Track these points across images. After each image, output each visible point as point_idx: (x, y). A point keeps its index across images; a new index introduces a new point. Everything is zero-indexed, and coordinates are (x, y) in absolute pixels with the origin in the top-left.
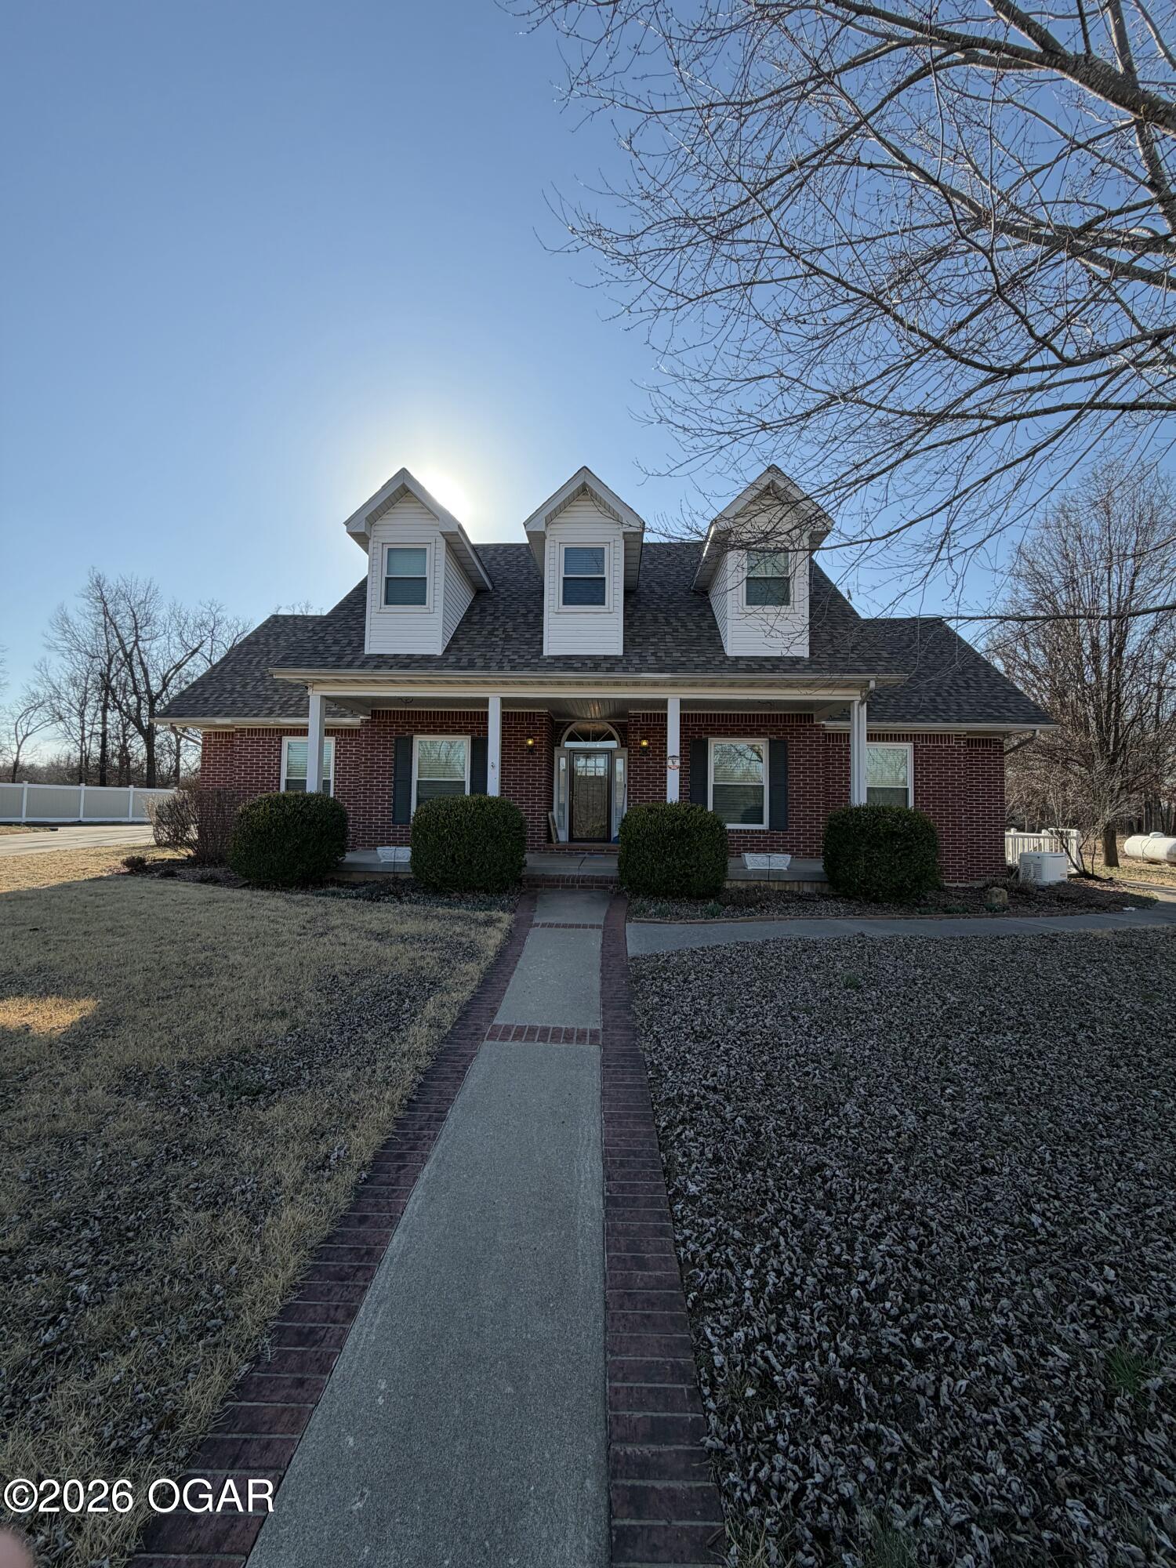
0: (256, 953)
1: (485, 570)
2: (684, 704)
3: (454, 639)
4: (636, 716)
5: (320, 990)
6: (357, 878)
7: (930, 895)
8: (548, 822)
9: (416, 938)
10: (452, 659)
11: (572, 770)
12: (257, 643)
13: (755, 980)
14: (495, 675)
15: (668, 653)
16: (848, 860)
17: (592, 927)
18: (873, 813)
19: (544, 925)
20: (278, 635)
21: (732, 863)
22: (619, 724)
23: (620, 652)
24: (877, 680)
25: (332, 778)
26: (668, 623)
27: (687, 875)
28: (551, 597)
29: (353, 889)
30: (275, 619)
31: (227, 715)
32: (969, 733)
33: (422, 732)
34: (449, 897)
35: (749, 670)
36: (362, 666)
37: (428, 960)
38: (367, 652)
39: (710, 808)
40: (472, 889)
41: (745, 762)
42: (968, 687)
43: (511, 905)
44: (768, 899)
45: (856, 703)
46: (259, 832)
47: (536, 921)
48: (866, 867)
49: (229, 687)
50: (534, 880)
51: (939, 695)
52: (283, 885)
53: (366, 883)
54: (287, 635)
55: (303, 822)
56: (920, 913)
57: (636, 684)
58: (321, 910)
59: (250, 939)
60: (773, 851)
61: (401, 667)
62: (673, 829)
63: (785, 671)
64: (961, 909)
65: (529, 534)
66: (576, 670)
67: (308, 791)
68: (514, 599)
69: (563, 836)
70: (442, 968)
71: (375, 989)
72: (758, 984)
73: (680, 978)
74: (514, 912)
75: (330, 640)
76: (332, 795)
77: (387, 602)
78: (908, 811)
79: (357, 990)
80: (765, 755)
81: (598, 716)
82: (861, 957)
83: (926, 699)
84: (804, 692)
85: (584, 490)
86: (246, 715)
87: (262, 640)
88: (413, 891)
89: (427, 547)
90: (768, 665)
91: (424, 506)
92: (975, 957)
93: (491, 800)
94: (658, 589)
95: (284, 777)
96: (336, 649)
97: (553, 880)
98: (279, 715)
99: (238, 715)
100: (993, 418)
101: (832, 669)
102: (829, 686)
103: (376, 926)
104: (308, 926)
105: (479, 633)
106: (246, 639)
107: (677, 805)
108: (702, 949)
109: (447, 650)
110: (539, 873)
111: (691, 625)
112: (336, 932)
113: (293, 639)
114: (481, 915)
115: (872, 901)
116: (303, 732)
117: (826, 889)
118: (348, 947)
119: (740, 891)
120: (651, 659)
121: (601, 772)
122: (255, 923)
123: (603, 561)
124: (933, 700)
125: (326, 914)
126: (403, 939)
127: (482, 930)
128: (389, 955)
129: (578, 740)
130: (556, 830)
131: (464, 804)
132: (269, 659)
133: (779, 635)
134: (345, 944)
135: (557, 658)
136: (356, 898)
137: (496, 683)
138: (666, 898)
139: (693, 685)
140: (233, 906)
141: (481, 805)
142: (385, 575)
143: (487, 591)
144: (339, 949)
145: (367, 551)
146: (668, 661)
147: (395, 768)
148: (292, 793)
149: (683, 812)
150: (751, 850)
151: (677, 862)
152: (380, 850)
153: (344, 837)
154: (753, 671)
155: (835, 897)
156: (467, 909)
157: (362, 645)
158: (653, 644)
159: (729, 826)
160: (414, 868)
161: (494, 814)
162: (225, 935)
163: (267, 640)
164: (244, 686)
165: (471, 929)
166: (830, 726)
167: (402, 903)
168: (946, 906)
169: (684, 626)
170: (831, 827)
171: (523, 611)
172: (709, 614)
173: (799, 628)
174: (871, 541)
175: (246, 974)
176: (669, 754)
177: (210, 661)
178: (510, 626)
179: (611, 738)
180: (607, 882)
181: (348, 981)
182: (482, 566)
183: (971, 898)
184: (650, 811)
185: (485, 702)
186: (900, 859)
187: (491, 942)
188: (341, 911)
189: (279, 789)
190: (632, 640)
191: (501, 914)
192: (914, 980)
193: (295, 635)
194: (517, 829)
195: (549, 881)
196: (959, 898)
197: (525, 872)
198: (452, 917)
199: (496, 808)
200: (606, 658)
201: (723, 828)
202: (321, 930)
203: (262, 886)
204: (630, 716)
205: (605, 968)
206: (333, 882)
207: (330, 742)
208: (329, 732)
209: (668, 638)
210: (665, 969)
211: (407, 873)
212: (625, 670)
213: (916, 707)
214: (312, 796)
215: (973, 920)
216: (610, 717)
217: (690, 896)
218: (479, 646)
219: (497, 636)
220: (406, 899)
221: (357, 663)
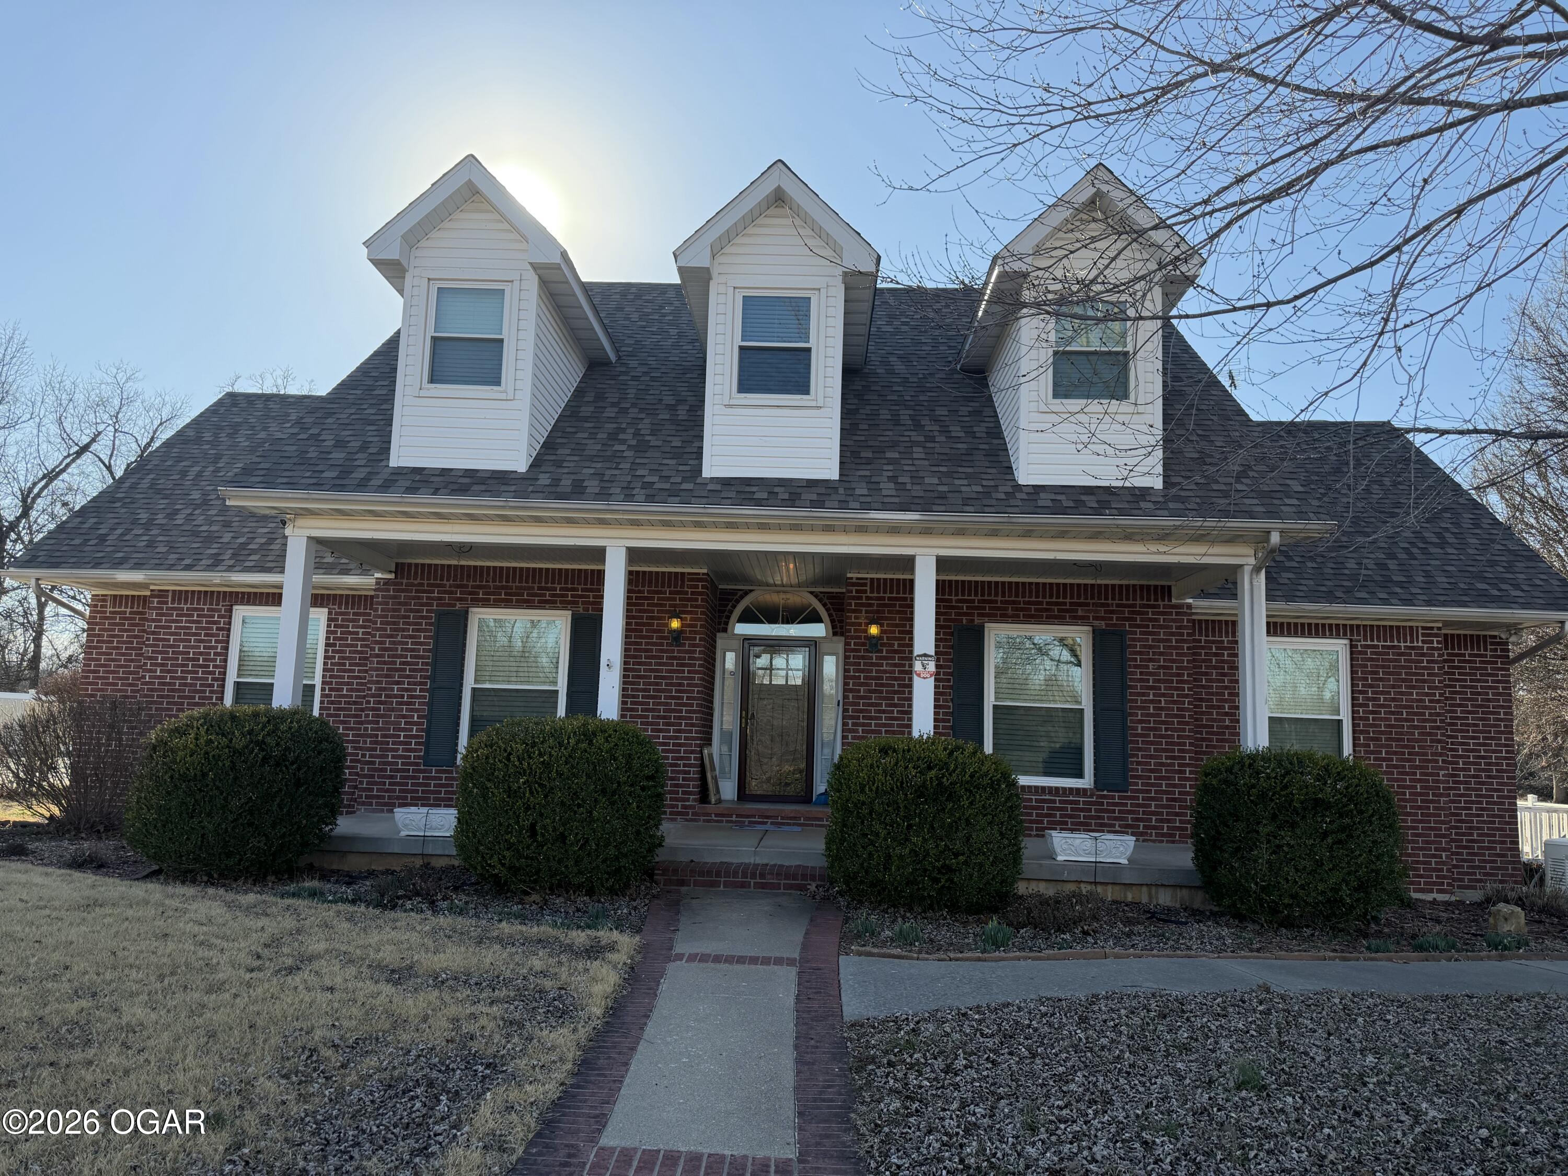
0: (171, 1003)
1: (604, 327)
2: (943, 564)
3: (549, 446)
4: (861, 582)
5: (286, 1076)
6: (354, 864)
7: (1386, 914)
8: (702, 765)
9: (462, 979)
10: (544, 479)
11: (746, 674)
12: (198, 440)
13: (1074, 1070)
14: (620, 508)
15: (916, 478)
16: (1238, 849)
17: (779, 961)
18: (1280, 764)
19: (692, 958)
20: (236, 428)
21: (1030, 846)
22: (831, 596)
23: (835, 475)
24: (1282, 532)
25: (318, 681)
26: (918, 426)
27: (948, 869)
28: (719, 379)
29: (349, 884)
30: (232, 401)
31: (138, 566)
32: (1447, 624)
33: (486, 603)
34: (521, 902)
35: (1057, 509)
36: (385, 487)
37: (483, 1021)
38: (394, 462)
39: (988, 748)
40: (562, 886)
41: (1048, 664)
42: (1443, 544)
43: (634, 918)
44: (1095, 918)
45: (1247, 569)
46: (184, 778)
47: (679, 949)
48: (1268, 861)
49: (144, 516)
50: (675, 871)
51: (1392, 556)
52: (222, 876)
53: (371, 874)
54: (252, 428)
55: (265, 760)
56: (1369, 948)
57: (862, 529)
58: (289, 923)
59: (161, 978)
60: (1103, 827)
61: (453, 492)
62: (924, 785)
63: (1122, 512)
64: (1442, 944)
65: (681, 270)
66: (759, 503)
67: (275, 704)
68: (653, 379)
69: (728, 789)
70: (508, 1036)
71: (387, 1075)
72: (1079, 1077)
73: (939, 1064)
74: (639, 931)
75: (329, 440)
76: (316, 713)
77: (432, 380)
78: (1344, 762)
79: (354, 1077)
80: (1086, 655)
81: (794, 580)
82: (1263, 1031)
83: (1370, 564)
84: (1153, 548)
85: (779, 198)
86: (171, 568)
87: (208, 436)
88: (456, 889)
89: (507, 288)
90: (1091, 501)
91: (504, 218)
92: (1469, 1035)
93: (606, 728)
94: (899, 367)
95: (232, 677)
96: (338, 456)
97: (709, 873)
98: (230, 569)
99: (157, 567)
100: (1468, 105)
101: (1204, 510)
102: (1198, 538)
103: (388, 955)
104: (266, 953)
105: (593, 436)
106: (180, 433)
107: (931, 741)
108: (978, 1009)
109: (536, 464)
110: (683, 858)
111: (956, 431)
112: (316, 965)
113: (263, 435)
114: (580, 937)
115: (1281, 925)
116: (274, 598)
117: (1198, 900)
118: (337, 995)
119: (1044, 902)
120: (888, 488)
121: (797, 679)
122: (171, 946)
123: (808, 316)
124: (1382, 566)
125: (299, 931)
126: (438, 981)
127: (580, 966)
128: (414, 1011)
129: (759, 621)
130: (715, 779)
131: (557, 733)
132: (218, 470)
133: (1110, 451)
134: (331, 989)
135: (727, 482)
136: (353, 902)
137: (619, 523)
138: (911, 910)
139: (960, 533)
140: (130, 913)
141: (588, 736)
142: (431, 333)
143: (606, 363)
144: (323, 998)
145: (401, 291)
146: (917, 491)
147: (434, 665)
148: (247, 708)
149: (943, 755)
150: (1063, 826)
151: (931, 844)
152: (400, 814)
153: (337, 790)
154: (1064, 511)
155: (1214, 916)
156: (555, 925)
157: (385, 450)
158: (891, 462)
159: (1024, 780)
160: (461, 847)
161: (609, 751)
162: (114, 968)
163: (216, 435)
164: (172, 515)
165: (560, 963)
166: (1203, 607)
167: (435, 911)
168: (1414, 937)
169: (945, 431)
170: (1206, 789)
171: (669, 400)
172: (987, 412)
173: (1144, 440)
174: (1269, 305)
175: (151, 1043)
176: (917, 650)
177: (109, 468)
178: (645, 426)
179: (816, 619)
180: (804, 877)
181: (334, 1058)
182: (600, 320)
183: (1459, 921)
184: (884, 751)
185: (599, 554)
186: (1331, 849)
187: (598, 989)
188: (326, 925)
189: (222, 699)
190: (855, 454)
191: (615, 935)
192: (1361, 1076)
193: (265, 429)
194: (649, 778)
195: (702, 874)
196: (1438, 921)
197: (661, 856)
198: (526, 941)
199: (614, 740)
200: (812, 484)
201: (1013, 784)
202: (289, 962)
203: (186, 876)
204: (849, 583)
205: (802, 1039)
206: (311, 870)
207: (320, 616)
208: (318, 600)
209: (918, 452)
210: (910, 1046)
211: (449, 857)
212: (843, 505)
213: (1354, 577)
214: (282, 715)
215: (1464, 965)
216: (815, 582)
217: (954, 908)
218: (591, 459)
219: (623, 442)
220: (445, 904)
221: (376, 482)
